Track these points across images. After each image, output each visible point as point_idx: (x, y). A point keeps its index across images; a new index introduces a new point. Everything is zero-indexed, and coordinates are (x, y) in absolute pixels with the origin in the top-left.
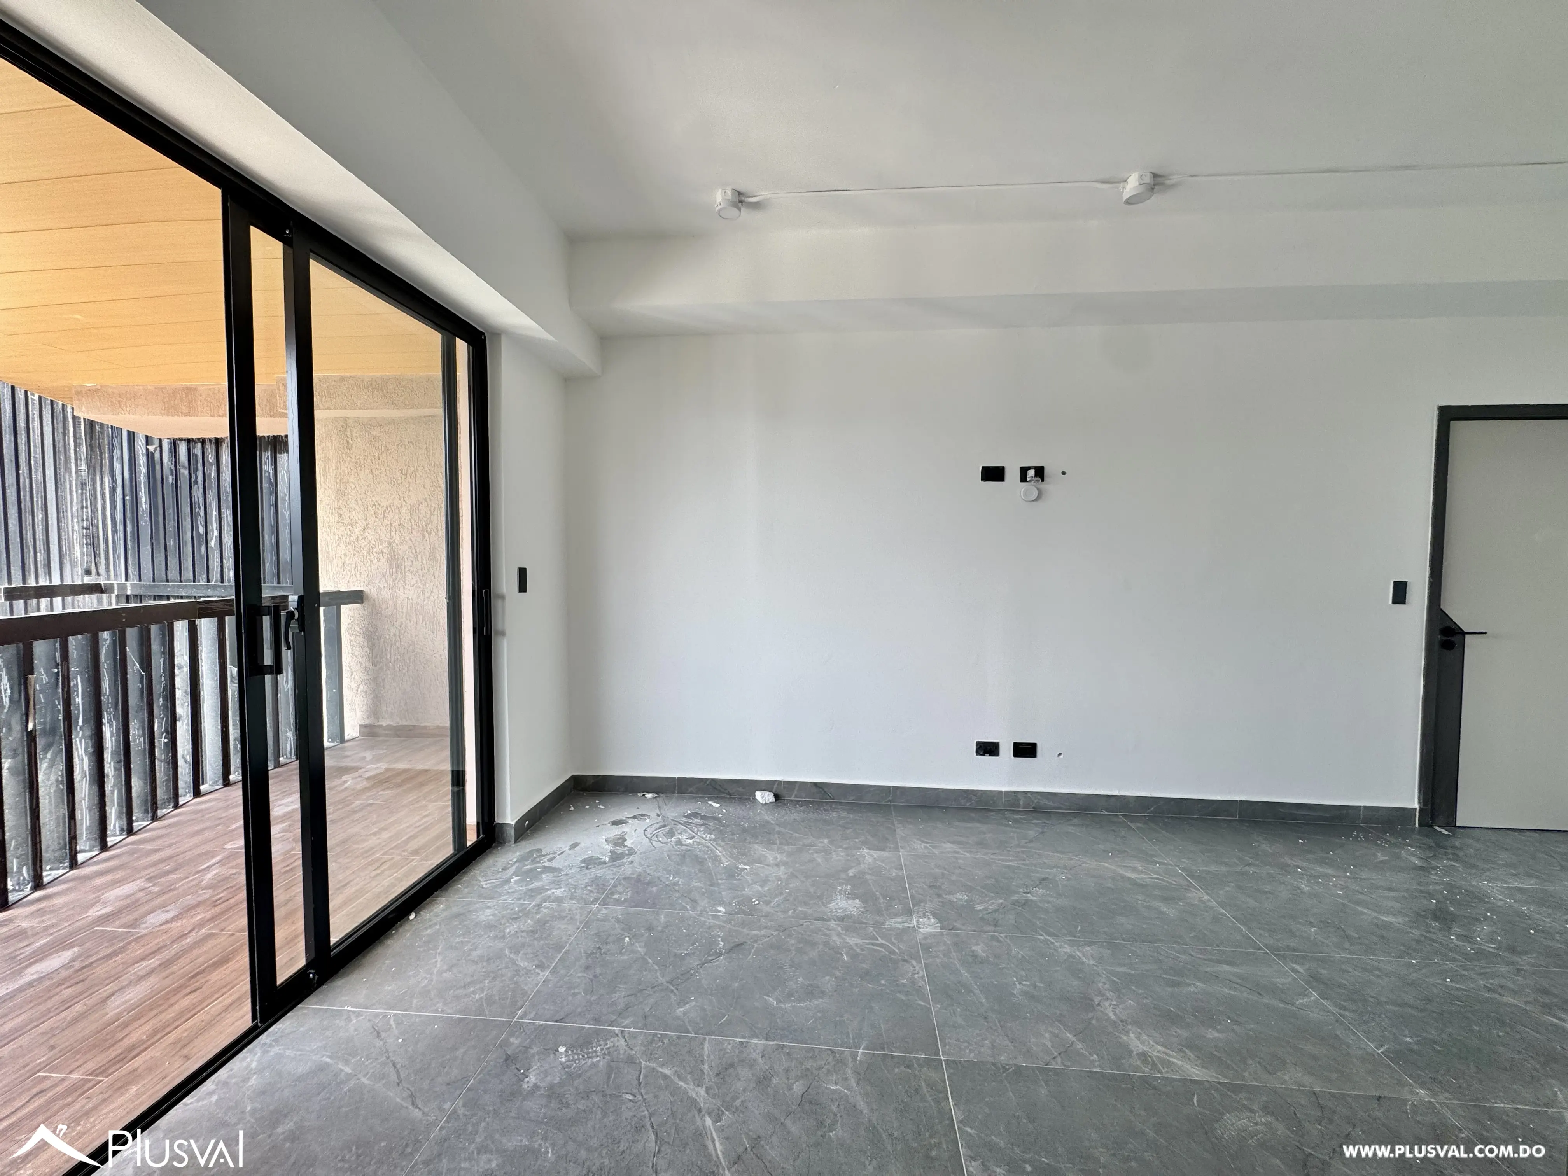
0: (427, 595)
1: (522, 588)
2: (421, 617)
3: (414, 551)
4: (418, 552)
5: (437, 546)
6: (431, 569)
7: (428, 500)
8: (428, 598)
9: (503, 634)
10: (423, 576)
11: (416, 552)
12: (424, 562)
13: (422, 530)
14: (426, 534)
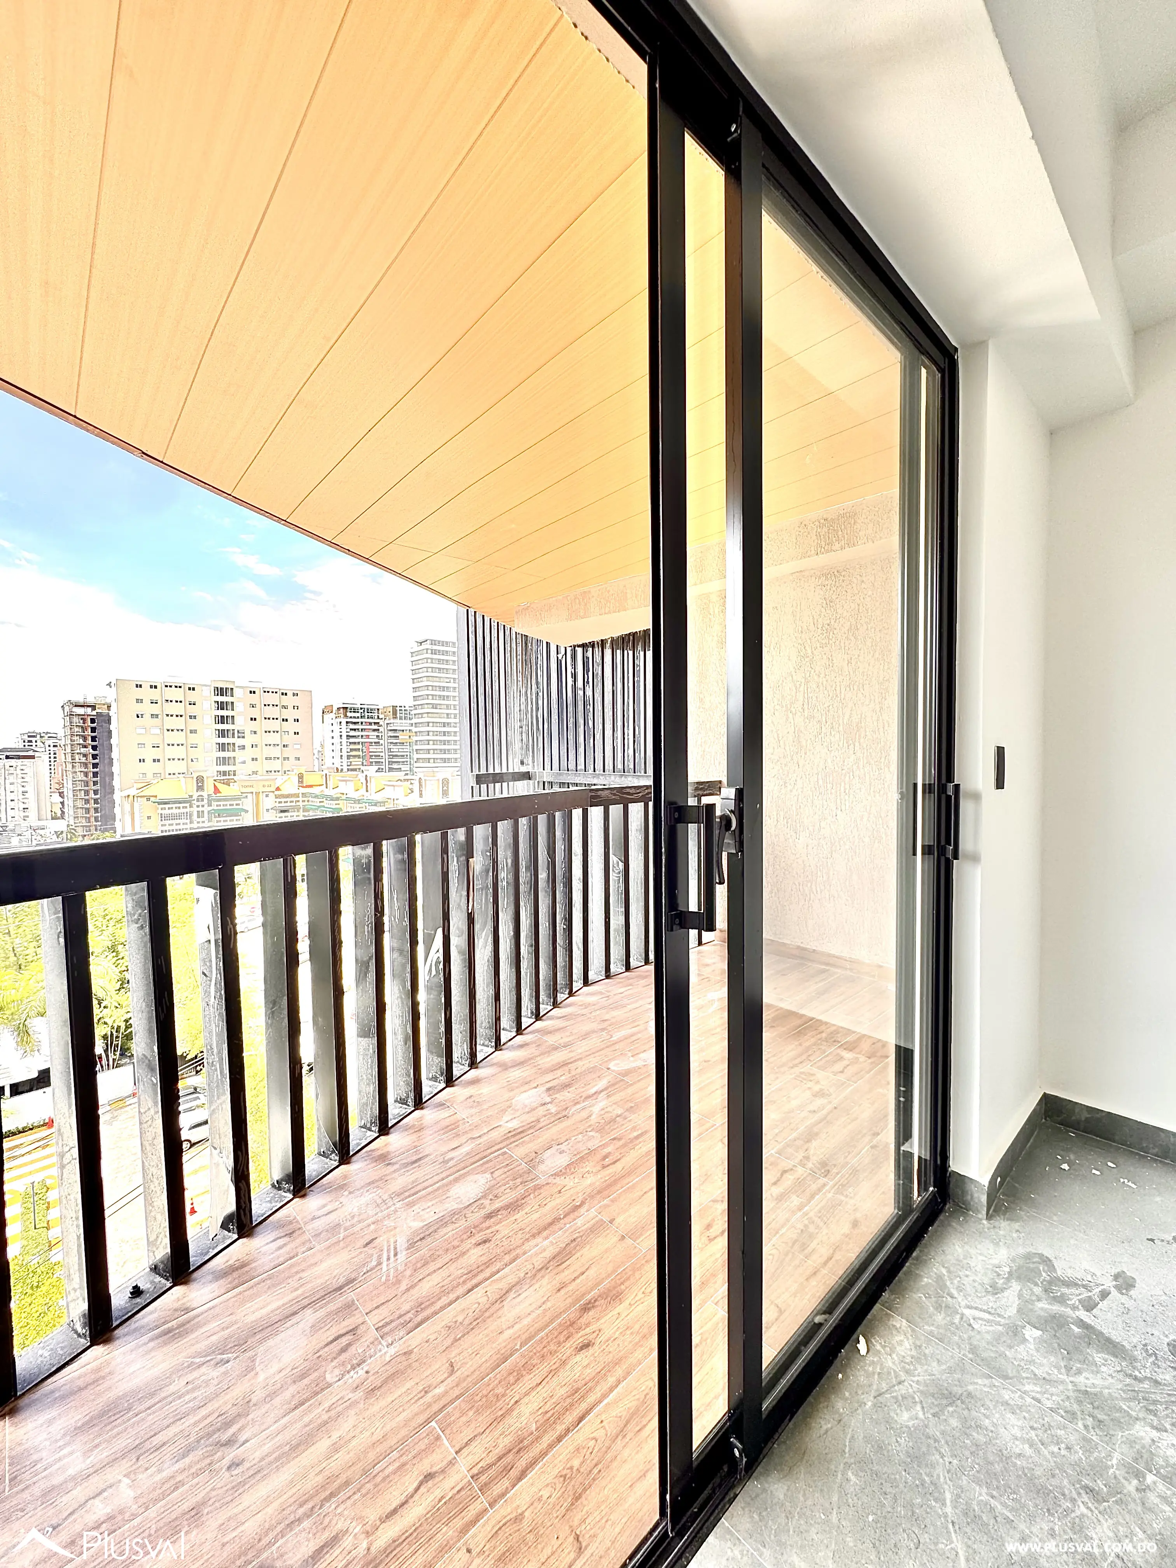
0: (789, 787)
1: (1000, 784)
2: (782, 814)
3: (776, 736)
4: (780, 736)
5: (802, 729)
6: (794, 757)
7: (794, 674)
8: (791, 791)
9: (975, 858)
10: (786, 765)
11: (778, 737)
12: (787, 748)
13: (786, 711)
14: (790, 715)
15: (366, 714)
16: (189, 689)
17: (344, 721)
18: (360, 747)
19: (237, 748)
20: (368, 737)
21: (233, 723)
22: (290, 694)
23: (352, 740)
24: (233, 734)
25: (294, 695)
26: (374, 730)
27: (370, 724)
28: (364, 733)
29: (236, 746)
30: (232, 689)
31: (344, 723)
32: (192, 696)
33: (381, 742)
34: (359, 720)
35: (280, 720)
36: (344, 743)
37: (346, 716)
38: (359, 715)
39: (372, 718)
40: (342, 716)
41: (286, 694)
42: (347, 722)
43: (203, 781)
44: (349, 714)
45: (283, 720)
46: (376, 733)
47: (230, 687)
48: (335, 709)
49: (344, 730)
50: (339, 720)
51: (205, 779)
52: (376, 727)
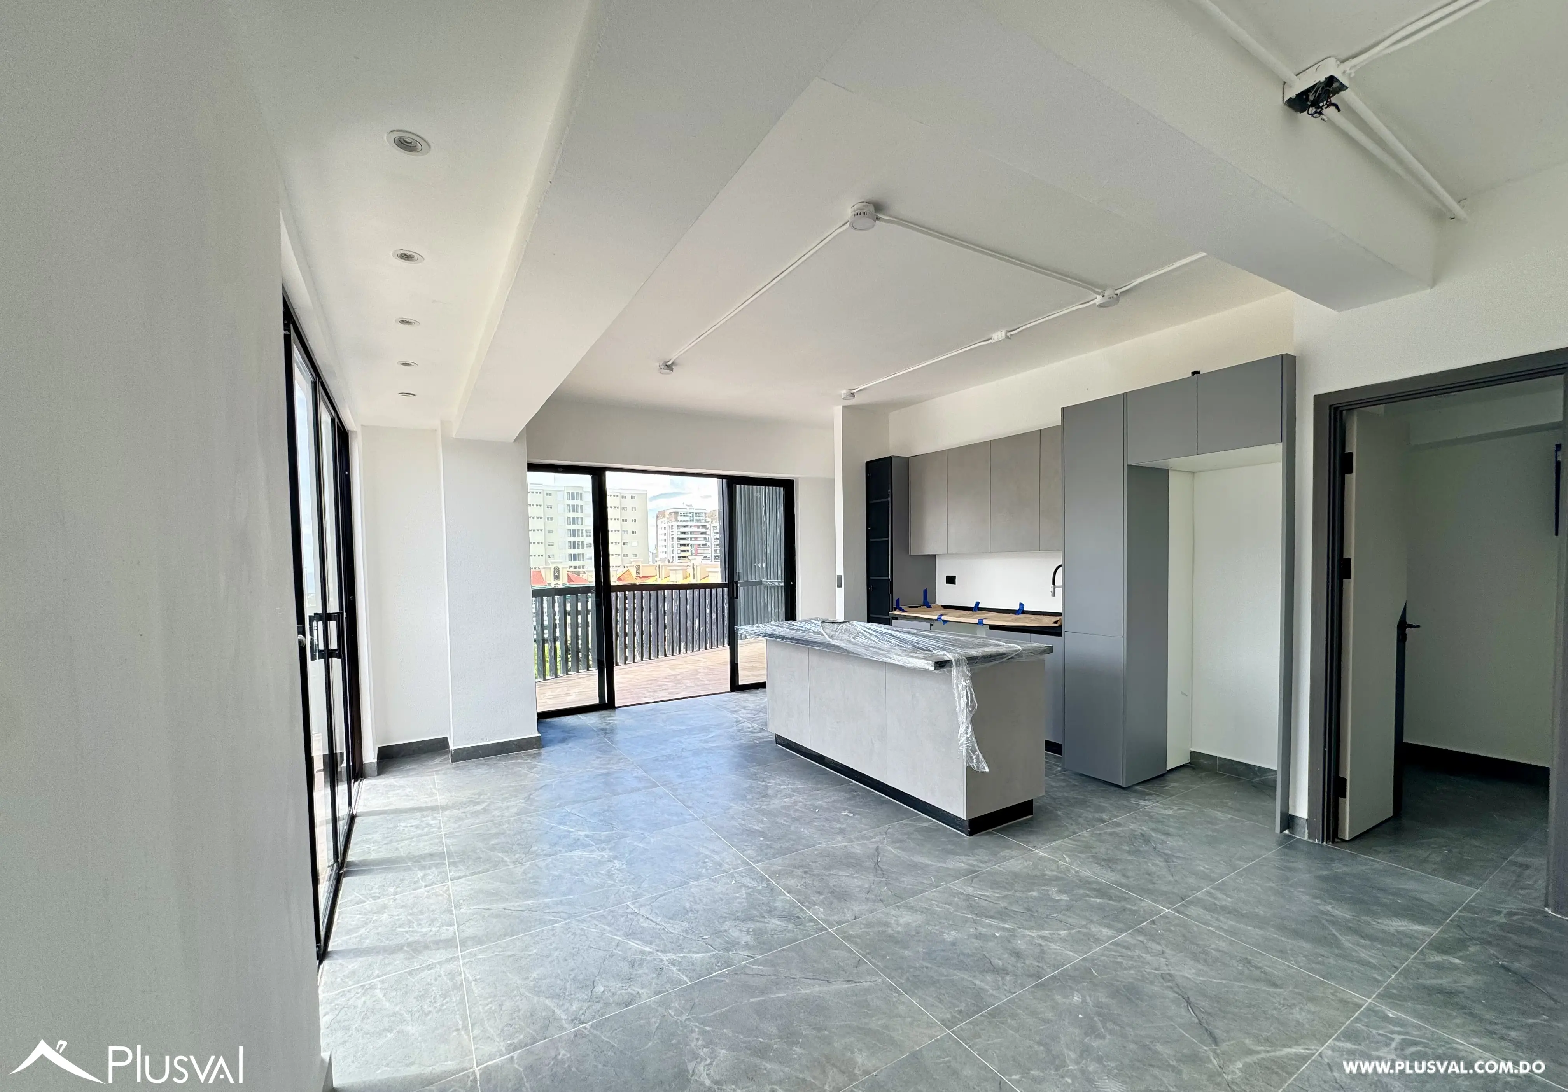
15: (695, 518)
16: (547, 494)
17: (675, 524)
18: (689, 548)
19: (585, 546)
20: (696, 539)
21: (582, 524)
22: (629, 497)
23: (682, 542)
24: (582, 533)
25: (632, 497)
26: (702, 533)
27: (698, 527)
28: (693, 536)
29: (585, 543)
30: (581, 494)
31: (675, 527)
32: (550, 501)
33: (708, 543)
34: (689, 524)
35: (621, 520)
36: (675, 546)
37: (677, 520)
38: (688, 519)
39: (700, 521)
40: (673, 520)
41: (625, 497)
42: (678, 526)
43: (558, 571)
44: (680, 518)
45: (623, 520)
46: (703, 536)
47: (579, 492)
48: (667, 513)
49: (675, 533)
50: (670, 524)
51: (560, 570)
52: (703, 530)
